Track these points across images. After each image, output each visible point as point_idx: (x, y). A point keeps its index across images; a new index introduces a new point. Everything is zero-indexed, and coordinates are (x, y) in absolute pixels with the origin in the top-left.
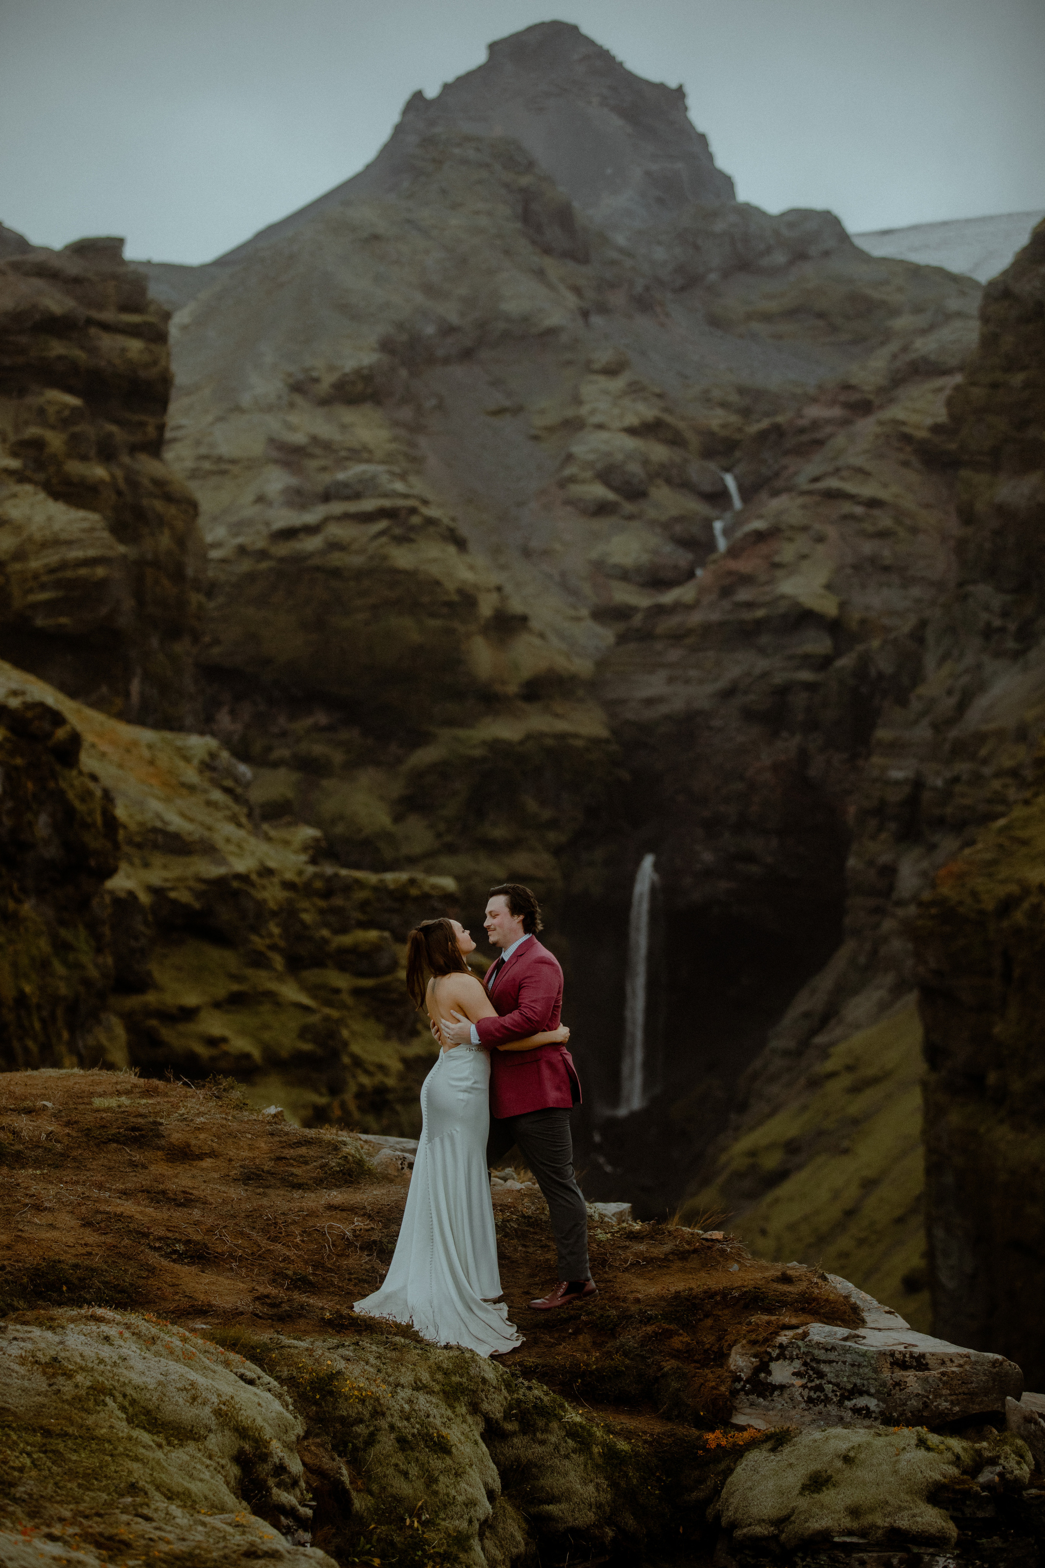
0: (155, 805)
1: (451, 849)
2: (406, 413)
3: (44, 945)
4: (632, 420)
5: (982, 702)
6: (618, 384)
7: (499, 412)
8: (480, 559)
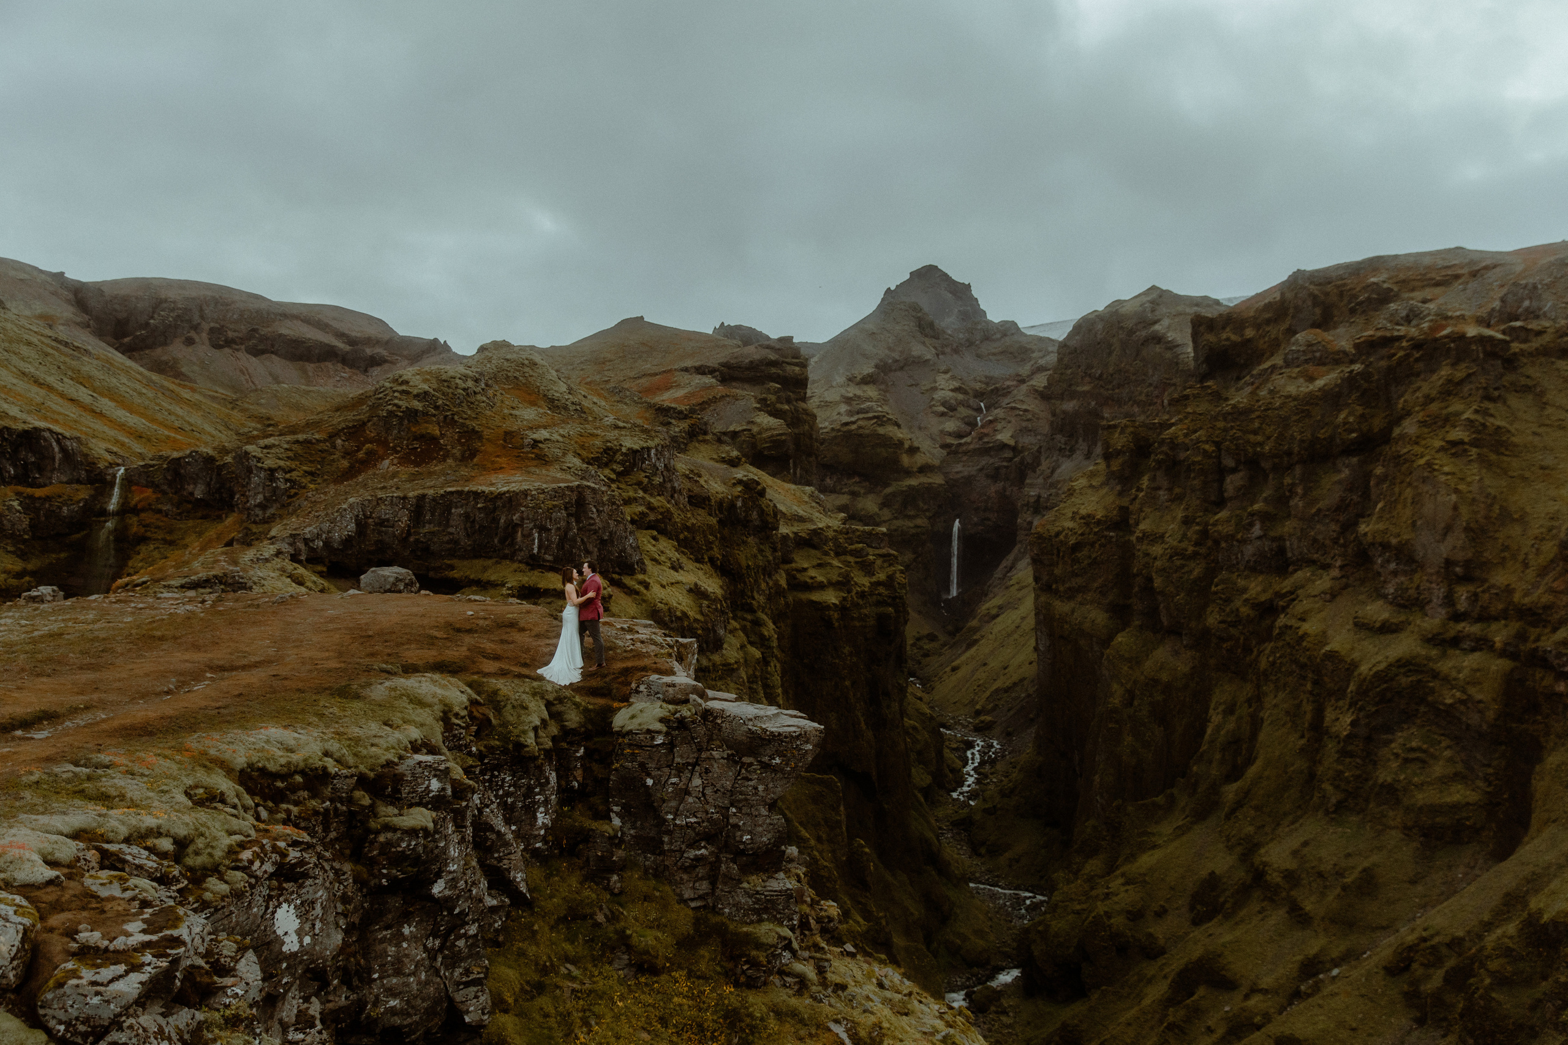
0: (795, 508)
1: (896, 518)
2: (883, 387)
3: (755, 550)
4: (952, 387)
5: (1059, 471)
6: (948, 376)
7: (912, 385)
8: (905, 431)
